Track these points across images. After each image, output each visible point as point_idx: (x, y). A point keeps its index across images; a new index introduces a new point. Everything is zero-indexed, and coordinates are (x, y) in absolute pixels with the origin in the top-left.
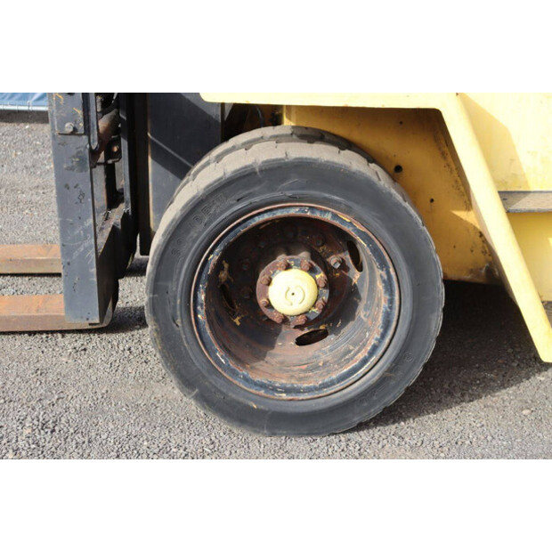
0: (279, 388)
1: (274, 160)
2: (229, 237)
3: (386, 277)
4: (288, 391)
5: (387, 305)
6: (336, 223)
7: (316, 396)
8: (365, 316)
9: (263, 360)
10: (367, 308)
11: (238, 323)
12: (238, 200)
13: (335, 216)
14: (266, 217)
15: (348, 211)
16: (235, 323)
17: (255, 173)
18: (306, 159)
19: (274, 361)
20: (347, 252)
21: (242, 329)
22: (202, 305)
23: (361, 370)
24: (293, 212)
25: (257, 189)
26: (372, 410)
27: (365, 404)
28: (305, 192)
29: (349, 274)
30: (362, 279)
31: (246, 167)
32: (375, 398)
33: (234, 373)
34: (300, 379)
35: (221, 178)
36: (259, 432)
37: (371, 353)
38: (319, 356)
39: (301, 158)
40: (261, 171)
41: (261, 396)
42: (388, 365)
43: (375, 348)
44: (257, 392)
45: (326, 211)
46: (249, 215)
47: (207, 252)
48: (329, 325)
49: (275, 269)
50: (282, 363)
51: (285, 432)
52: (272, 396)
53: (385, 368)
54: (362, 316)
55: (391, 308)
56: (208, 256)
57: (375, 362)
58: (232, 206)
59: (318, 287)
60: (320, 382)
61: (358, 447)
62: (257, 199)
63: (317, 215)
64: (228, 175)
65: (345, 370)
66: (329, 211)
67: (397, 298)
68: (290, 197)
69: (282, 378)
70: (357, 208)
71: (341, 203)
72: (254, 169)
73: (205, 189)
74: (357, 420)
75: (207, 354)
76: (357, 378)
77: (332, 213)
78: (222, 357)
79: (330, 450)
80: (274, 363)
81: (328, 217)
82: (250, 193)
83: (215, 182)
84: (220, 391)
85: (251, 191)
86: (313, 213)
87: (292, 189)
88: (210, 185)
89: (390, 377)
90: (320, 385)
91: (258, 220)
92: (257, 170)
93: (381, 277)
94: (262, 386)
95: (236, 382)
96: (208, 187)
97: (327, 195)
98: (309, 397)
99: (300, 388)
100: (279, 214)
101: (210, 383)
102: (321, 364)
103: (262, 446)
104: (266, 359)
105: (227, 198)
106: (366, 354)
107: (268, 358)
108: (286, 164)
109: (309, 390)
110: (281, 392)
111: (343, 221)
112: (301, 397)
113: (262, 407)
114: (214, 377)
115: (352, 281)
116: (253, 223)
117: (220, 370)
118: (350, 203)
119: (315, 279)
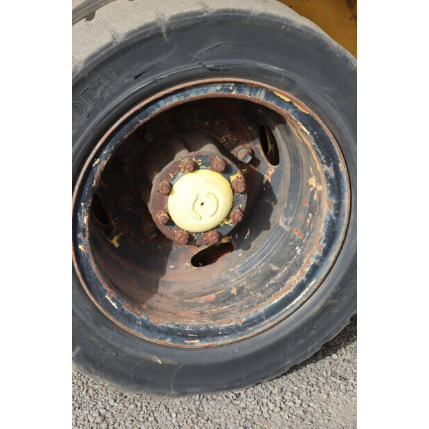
0: (191, 332)
1: (187, 15)
2: (122, 132)
3: (332, 175)
4: (201, 335)
5: (332, 212)
6: (271, 104)
7: (240, 338)
8: (286, 223)
9: (156, 292)
10: (287, 213)
11: (117, 245)
12: (136, 77)
13: (270, 94)
14: (175, 100)
15: (289, 86)
16: (113, 245)
17: (161, 35)
18: (233, 11)
19: (170, 291)
20: (258, 140)
21: (122, 251)
22: (84, 230)
23: (298, 299)
24: (213, 91)
25: (162, 59)
26: (310, 349)
27: (301, 341)
28: (232, 61)
29: (260, 169)
30: (277, 175)
31: (147, 26)
32: (313, 333)
33: (130, 320)
34: (215, 317)
35: (111, 44)
36: (164, 394)
37: (310, 276)
38: (227, 280)
39: (226, 11)
40: (169, 31)
41: (168, 347)
42: (332, 289)
43: (315, 269)
44: (162, 342)
45: (258, 88)
46: (152, 98)
47: (92, 156)
48: (234, 237)
49: (176, 171)
50: (181, 293)
51: (198, 390)
52: (181, 345)
53: (328, 294)
54: (282, 224)
55: (337, 215)
56: (93, 161)
57: (315, 287)
58: (128, 85)
59: (233, 191)
60: (244, 320)
61: (298, 402)
62: (163, 75)
63: (246, 94)
64: (120, 39)
65: (276, 301)
66: (262, 88)
67: (346, 201)
68: (211, 69)
69: (190, 318)
70: (301, 81)
71: (280, 76)
72: (158, 29)
73: (86, 62)
74: (290, 362)
75: (92, 299)
76: (292, 310)
77: (267, 89)
78: (113, 299)
79: (265, 409)
80: (171, 295)
81: (260, 97)
82: (153, 66)
83: (102, 50)
84: (112, 347)
85: (155, 62)
86: (240, 91)
87: (212, 58)
88: (94, 55)
89: (334, 305)
90: (244, 323)
91: (165, 105)
92: (164, 30)
93: (326, 174)
94: (168, 332)
95: (133, 331)
96: (90, 58)
97: (261, 65)
98: (230, 341)
99: (218, 331)
100: (193, 95)
101: (99, 337)
102: (234, 291)
103: (174, 415)
104: (159, 291)
105: (118, 74)
106: (304, 278)
107: (161, 289)
108: (205, 20)
109: (230, 331)
110: (194, 338)
111: (280, 101)
112: (220, 341)
113: (169, 361)
114: (104, 328)
115: (263, 177)
116: (157, 110)
117: (111, 318)
118: (292, 75)
119: (229, 181)
